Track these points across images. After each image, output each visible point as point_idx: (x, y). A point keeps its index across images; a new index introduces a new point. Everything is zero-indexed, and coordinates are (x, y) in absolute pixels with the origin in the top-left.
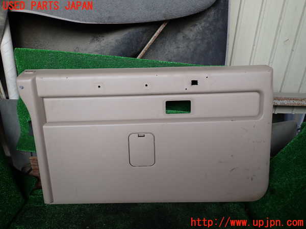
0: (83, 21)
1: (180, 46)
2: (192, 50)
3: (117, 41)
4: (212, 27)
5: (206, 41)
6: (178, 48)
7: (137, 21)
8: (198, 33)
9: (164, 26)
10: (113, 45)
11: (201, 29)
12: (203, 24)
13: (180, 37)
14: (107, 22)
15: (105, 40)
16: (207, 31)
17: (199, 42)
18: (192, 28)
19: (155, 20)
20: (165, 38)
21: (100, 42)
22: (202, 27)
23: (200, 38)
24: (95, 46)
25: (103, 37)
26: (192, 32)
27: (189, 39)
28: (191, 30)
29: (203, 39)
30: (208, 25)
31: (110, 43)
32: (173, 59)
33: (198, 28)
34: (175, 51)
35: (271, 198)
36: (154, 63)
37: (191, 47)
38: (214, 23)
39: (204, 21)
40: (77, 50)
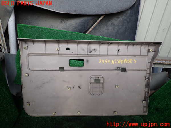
0: (60, 11)
1: (109, 28)
2: (116, 31)
3: (76, 23)
4: (128, 20)
5: (124, 27)
6: (108, 29)
7: (90, 13)
8: (120, 22)
9: (103, 17)
10: (74, 25)
11: (122, 20)
12: (123, 17)
13: (109, 23)
14: (73, 13)
15: (69, 23)
16: (125, 22)
17: (120, 27)
18: (117, 19)
19: (100, 14)
20: (102, 23)
21: (66, 23)
22: (122, 19)
23: (121, 25)
24: (63, 26)
25: (68, 20)
26: (116, 21)
27: (115, 25)
28: (116, 20)
29: (122, 26)
30: (126, 18)
31: (73, 24)
32: (105, 35)
33: (120, 20)
34: (106, 31)
35: (157, 113)
36: (97, 38)
37: (115, 30)
38: (130, 18)
39: (124, 16)
40: (52, 27)
